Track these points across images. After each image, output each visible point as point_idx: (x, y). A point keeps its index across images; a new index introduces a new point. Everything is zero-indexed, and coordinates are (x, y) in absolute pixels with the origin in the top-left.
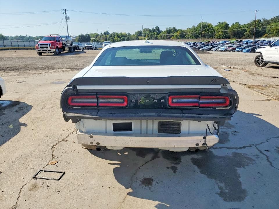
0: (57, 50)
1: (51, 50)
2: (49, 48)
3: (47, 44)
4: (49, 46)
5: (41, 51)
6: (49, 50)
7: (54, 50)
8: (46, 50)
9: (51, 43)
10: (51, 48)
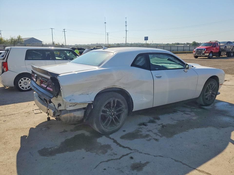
0: (211, 54)
1: (204, 54)
2: (203, 52)
3: (203, 49)
4: (203, 51)
5: (197, 55)
6: (203, 54)
7: (208, 54)
8: (201, 54)
9: (206, 48)
10: (205, 53)
